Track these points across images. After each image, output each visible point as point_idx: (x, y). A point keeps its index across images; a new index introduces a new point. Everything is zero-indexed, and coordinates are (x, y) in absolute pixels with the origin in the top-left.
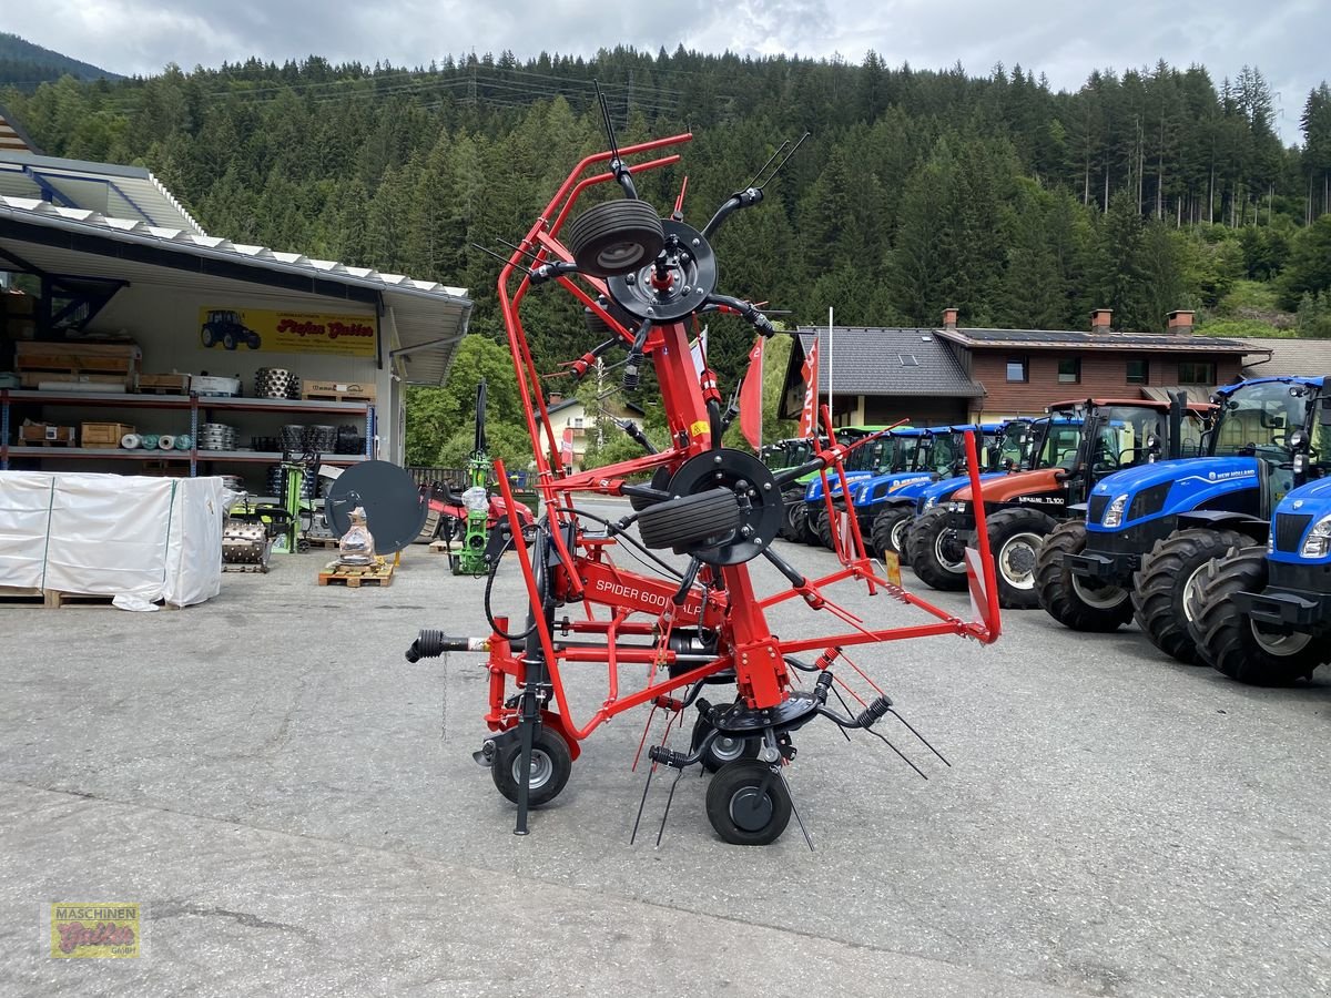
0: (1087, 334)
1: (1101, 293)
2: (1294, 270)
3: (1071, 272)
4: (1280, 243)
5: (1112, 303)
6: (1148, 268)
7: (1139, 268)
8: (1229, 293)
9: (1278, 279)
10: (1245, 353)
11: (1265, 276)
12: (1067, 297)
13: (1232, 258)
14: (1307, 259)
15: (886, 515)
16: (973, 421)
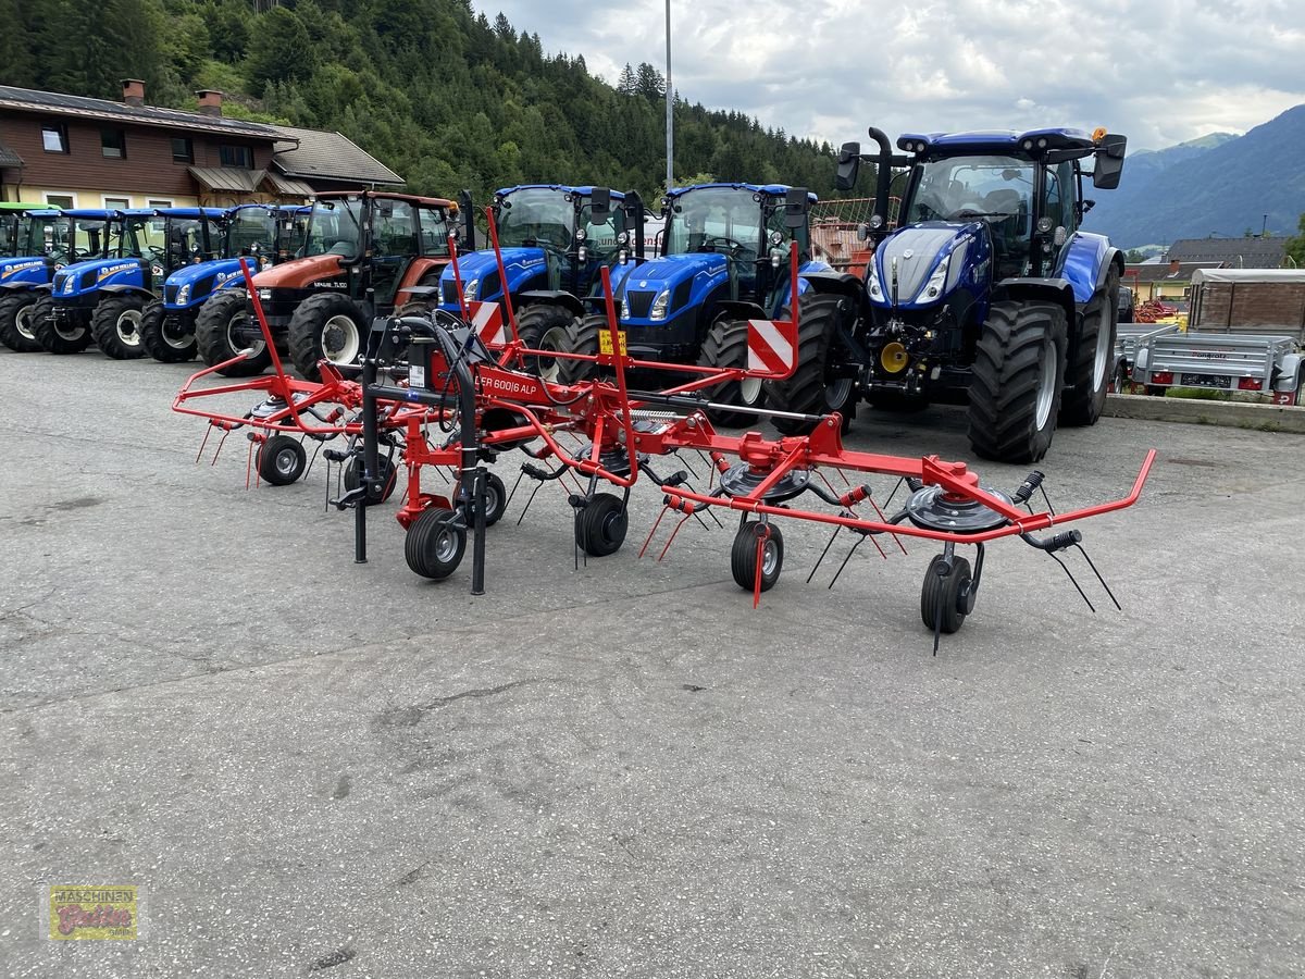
0: (119, 104)
1: (73, 53)
2: (256, 57)
3: (31, 23)
4: (239, 26)
5: (86, 66)
6: (122, 33)
7: (111, 31)
8: (199, 71)
9: (243, 64)
10: (276, 140)
11: (229, 58)
12: (31, 52)
13: (199, 35)
14: (266, 48)
15: (108, 305)
16: (11, 195)
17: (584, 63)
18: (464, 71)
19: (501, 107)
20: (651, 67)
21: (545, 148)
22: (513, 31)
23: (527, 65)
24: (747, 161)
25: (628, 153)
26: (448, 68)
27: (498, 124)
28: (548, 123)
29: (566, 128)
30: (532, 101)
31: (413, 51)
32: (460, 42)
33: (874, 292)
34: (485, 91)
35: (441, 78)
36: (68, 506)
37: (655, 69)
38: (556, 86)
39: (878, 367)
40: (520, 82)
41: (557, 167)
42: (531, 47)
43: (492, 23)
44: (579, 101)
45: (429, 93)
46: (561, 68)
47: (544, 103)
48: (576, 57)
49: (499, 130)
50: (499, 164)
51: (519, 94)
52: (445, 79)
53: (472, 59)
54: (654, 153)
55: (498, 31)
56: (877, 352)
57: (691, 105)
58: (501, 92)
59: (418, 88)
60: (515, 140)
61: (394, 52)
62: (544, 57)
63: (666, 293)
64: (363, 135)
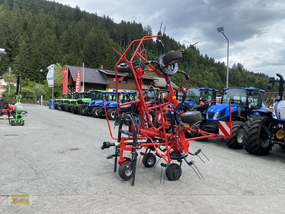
4: (153, 59)
10: (154, 80)
15: (110, 110)
16: (107, 89)
17: (224, 63)
18: (197, 66)
19: (204, 73)
20: (240, 64)
21: (213, 81)
22: (208, 57)
23: (211, 64)
24: (264, 84)
25: (233, 82)
26: (193, 65)
27: (203, 76)
28: (215, 76)
29: (219, 77)
30: (211, 71)
31: (186, 62)
32: (196, 60)
33: (274, 116)
34: (201, 70)
35: (192, 67)
36: (72, 150)
37: (241, 64)
38: (217, 68)
39: (275, 137)
40: (209, 67)
41: (216, 85)
42: (212, 60)
43: (204, 56)
44: (222, 71)
45: (189, 70)
46: (219, 65)
47: (214, 72)
48: (222, 62)
49: (203, 77)
50: (203, 85)
51: (209, 70)
52: (193, 67)
53: (199, 63)
54: (240, 82)
55: (205, 58)
56: (275, 133)
57: (250, 71)
58: (204, 70)
59: (187, 69)
60: (207, 79)
61: (182, 63)
62: (215, 62)
63: (218, 113)
64: (174, 79)
